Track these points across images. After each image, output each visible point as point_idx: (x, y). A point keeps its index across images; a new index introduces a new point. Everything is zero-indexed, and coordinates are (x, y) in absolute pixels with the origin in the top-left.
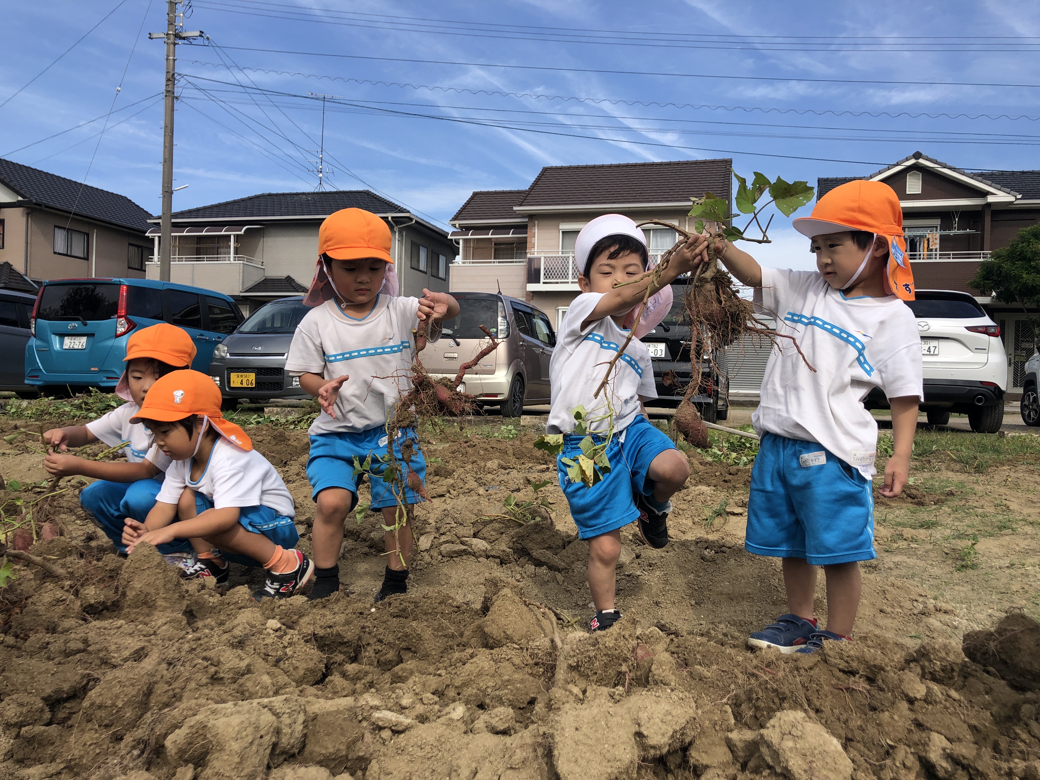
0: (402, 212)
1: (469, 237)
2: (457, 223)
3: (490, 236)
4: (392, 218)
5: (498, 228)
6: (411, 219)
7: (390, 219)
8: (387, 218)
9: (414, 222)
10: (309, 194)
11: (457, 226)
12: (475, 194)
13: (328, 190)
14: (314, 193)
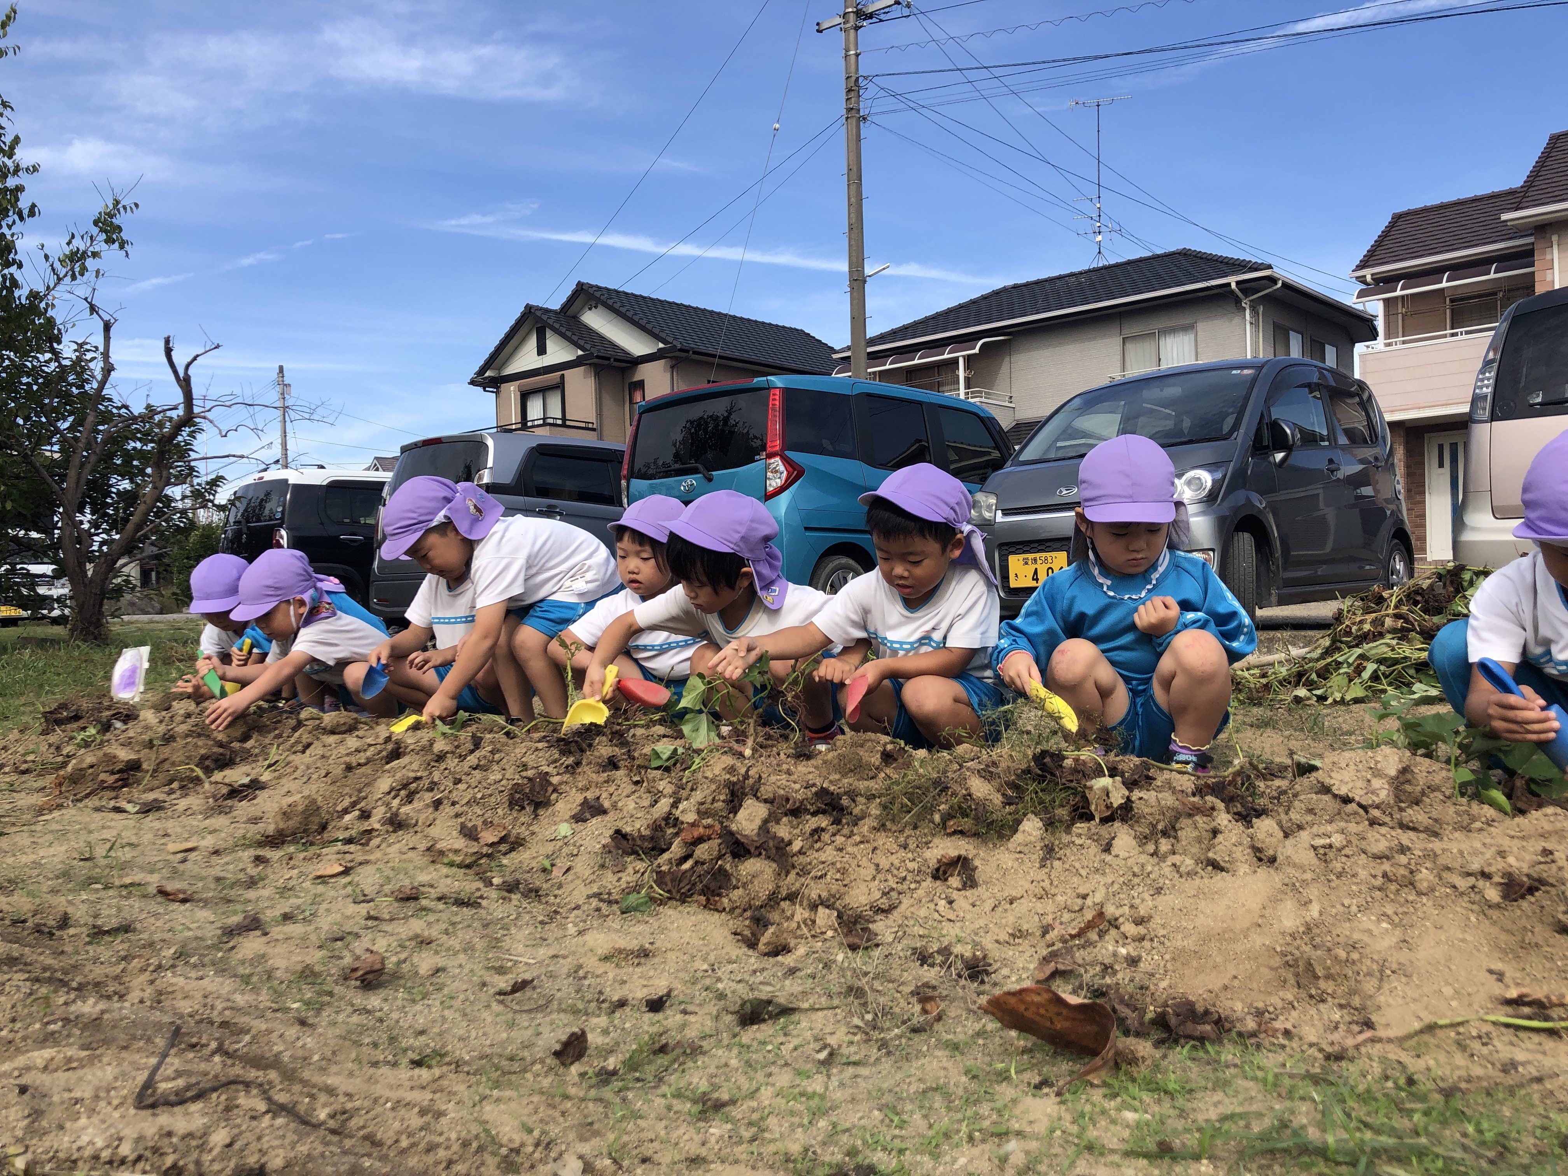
0: (1256, 270)
1: (1399, 293)
2: (1368, 273)
3: (1444, 284)
4: (1238, 283)
5: (1458, 268)
6: (1272, 280)
7: (1233, 286)
8: (1229, 284)
9: (1279, 284)
10: (1081, 273)
11: (1369, 278)
12: (1398, 218)
13: (1112, 262)
14: (1089, 271)
